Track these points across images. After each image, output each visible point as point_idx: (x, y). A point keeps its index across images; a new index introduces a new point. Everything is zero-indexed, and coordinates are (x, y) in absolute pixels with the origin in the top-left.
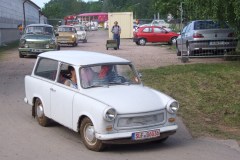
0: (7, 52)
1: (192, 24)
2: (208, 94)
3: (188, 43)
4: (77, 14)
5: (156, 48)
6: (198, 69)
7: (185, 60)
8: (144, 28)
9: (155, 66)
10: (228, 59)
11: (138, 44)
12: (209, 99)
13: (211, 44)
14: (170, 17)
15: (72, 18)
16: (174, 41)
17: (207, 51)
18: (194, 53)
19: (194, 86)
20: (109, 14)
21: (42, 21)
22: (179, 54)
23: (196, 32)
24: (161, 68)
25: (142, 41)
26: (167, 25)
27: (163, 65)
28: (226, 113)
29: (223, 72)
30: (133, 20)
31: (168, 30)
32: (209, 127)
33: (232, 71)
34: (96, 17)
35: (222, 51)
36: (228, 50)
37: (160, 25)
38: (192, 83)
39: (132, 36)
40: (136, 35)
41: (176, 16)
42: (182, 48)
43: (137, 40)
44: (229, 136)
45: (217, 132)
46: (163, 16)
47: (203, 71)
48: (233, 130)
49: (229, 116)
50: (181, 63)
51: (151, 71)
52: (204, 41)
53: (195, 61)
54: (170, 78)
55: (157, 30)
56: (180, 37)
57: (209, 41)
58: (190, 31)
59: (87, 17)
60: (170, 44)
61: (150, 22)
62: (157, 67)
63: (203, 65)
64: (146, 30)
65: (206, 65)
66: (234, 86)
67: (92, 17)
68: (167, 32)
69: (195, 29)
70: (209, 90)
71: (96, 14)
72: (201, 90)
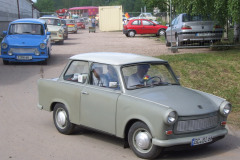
1: (180, 16)
2: (198, 82)
4: (68, 7)
6: (187, 58)
7: (174, 51)
8: (133, 21)
10: (214, 49)
11: (128, 35)
13: (198, 35)
15: (63, 12)
16: (162, 33)
17: (195, 42)
18: (183, 44)
19: (185, 75)
20: (100, 8)
21: (35, 15)
22: (169, 45)
23: (184, 24)
26: (154, 18)
29: (211, 61)
30: (122, 14)
31: (156, 23)
33: (219, 60)
34: (86, 11)
35: (208, 42)
36: (214, 41)
37: (148, 18)
38: (182, 71)
39: (122, 28)
40: (125, 27)
41: (163, 10)
42: (171, 39)
43: (126, 32)
46: (150, 10)
47: (193, 60)
53: (183, 51)
55: (145, 23)
56: (169, 29)
57: (196, 33)
58: (179, 23)
59: (78, 10)
60: (158, 35)
61: (137, 15)
63: (192, 55)
64: (135, 23)
65: (195, 55)
66: (222, 74)
67: (82, 11)
68: (154, 25)
69: (183, 21)
70: (199, 78)
71: (86, 8)
72: (192, 78)
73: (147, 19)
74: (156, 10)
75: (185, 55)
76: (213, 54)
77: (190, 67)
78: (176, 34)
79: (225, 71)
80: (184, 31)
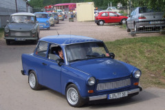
1: (137, 9)
2: (152, 57)
4: (53, 4)
5: (112, 27)
6: (143, 40)
7: (133, 35)
8: (102, 13)
9: (113, 40)
10: (163, 33)
11: (98, 24)
13: (151, 23)
15: (50, 8)
16: (124, 22)
17: (148, 28)
18: (140, 29)
19: (141, 53)
20: (77, 4)
21: (29, 10)
22: (129, 30)
23: (140, 15)
24: (118, 41)
25: (101, 23)
26: (118, 11)
27: (119, 39)
29: (161, 42)
30: (94, 8)
31: (119, 14)
32: (154, 80)
34: (67, 6)
35: (159, 27)
36: (163, 27)
38: (140, 50)
39: (94, 19)
40: (97, 18)
41: (124, 4)
42: (131, 26)
43: (97, 21)
45: (159, 84)
46: (115, 5)
47: (147, 42)
51: (111, 43)
52: (146, 21)
53: (140, 35)
54: (124, 47)
55: (111, 14)
56: (129, 19)
57: (149, 21)
58: (136, 14)
59: (61, 6)
60: (121, 24)
61: (106, 9)
63: (146, 38)
64: (104, 14)
65: (149, 38)
67: (64, 6)
68: (118, 16)
69: (140, 12)
70: (152, 55)
71: (67, 4)
72: (147, 55)
73: (113, 11)
74: (119, 5)
75: (142, 38)
76: (162, 36)
77: (145, 47)
78: (134, 23)
80: (140, 20)
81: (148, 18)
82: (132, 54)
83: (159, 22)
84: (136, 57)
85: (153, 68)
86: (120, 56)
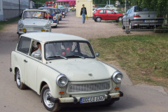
0: (8, 25)
1: (133, 8)
2: (144, 55)
3: (130, 21)
5: (108, 24)
6: (136, 38)
7: (128, 32)
8: (100, 10)
9: (108, 36)
10: (157, 32)
11: (96, 21)
12: (145, 59)
13: (145, 21)
14: (117, 3)
15: (51, 3)
16: (120, 19)
17: (143, 26)
18: (134, 28)
19: (134, 50)
22: (124, 28)
23: (136, 13)
24: (112, 37)
25: (99, 19)
26: (116, 9)
27: (113, 35)
28: (156, 68)
29: (153, 41)
30: (92, 5)
31: (116, 12)
32: (144, 77)
33: (159, 40)
35: (153, 27)
36: (157, 26)
37: (111, 8)
38: (132, 48)
39: (92, 16)
40: (94, 15)
41: (122, 3)
42: (126, 24)
43: (95, 18)
44: (157, 83)
45: (149, 81)
47: (140, 40)
48: (161, 79)
49: (157, 70)
50: (125, 34)
51: (105, 39)
52: (141, 20)
53: (134, 33)
54: (118, 44)
55: (108, 12)
56: (125, 17)
57: (144, 20)
58: (131, 13)
59: (62, 2)
60: (117, 21)
61: (104, 6)
62: (109, 36)
63: (140, 36)
64: (102, 12)
65: (142, 36)
66: (161, 50)
67: (65, 2)
69: (135, 11)
70: (144, 52)
72: (139, 52)
75: (135, 36)
76: (156, 35)
77: (138, 45)
79: (164, 48)
80: (135, 18)
81: (143, 16)
82: (125, 51)
83: (153, 21)
84: (128, 54)
85: (144, 65)
86: (114, 53)
